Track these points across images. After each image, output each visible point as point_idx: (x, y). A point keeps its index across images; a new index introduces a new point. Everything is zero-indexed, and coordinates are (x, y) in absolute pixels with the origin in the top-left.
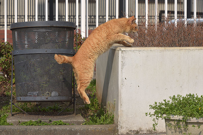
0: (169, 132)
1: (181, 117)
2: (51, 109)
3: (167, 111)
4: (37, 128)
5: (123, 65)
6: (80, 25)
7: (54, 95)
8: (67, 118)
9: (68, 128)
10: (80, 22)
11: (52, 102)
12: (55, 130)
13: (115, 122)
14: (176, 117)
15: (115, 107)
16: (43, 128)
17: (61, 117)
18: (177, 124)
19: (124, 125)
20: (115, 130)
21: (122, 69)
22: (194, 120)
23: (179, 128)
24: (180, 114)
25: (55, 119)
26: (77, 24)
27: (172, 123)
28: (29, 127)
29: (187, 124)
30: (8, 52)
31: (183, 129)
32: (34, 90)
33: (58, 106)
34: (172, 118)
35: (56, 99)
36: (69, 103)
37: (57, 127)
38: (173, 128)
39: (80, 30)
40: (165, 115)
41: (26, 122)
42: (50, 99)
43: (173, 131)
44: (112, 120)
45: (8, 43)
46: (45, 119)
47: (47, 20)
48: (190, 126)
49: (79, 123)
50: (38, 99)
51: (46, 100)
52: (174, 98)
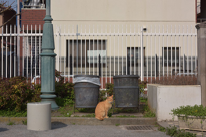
0: (180, 121)
1: (185, 115)
2: (129, 110)
3: (178, 112)
4: (124, 118)
5: (159, 93)
6: (140, 76)
7: (131, 105)
8: (136, 115)
9: (136, 119)
10: (140, 74)
11: (130, 108)
12: (131, 119)
13: (156, 116)
14: (182, 115)
15: (156, 110)
16: (126, 118)
17: (133, 114)
18: (183, 118)
19: (160, 118)
20: (156, 120)
21: (159, 94)
22: (190, 116)
23: (184, 120)
24: (184, 114)
25: (131, 115)
26: (139, 75)
27: (181, 117)
28: (120, 118)
29: (187, 118)
30: (111, 87)
31: (185, 120)
32: (122, 103)
33: (132, 109)
34: (180, 116)
35: (131, 107)
36: (136, 108)
37: (132, 118)
38: (181, 120)
39: (140, 78)
40: (177, 114)
41: (119, 116)
42: (129, 107)
43: (181, 121)
44: (155, 115)
45: (111, 83)
46: (127, 115)
47: (127, 74)
48: (189, 119)
49: (141, 117)
50: (124, 106)
51: (127, 107)
52: (181, 107)
